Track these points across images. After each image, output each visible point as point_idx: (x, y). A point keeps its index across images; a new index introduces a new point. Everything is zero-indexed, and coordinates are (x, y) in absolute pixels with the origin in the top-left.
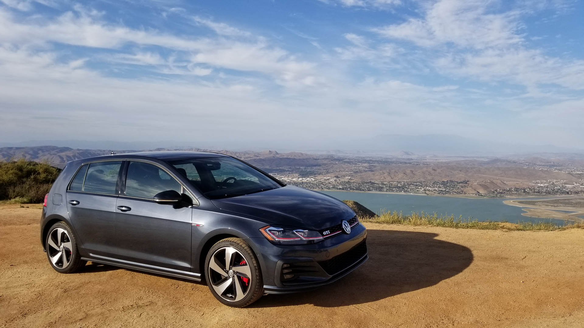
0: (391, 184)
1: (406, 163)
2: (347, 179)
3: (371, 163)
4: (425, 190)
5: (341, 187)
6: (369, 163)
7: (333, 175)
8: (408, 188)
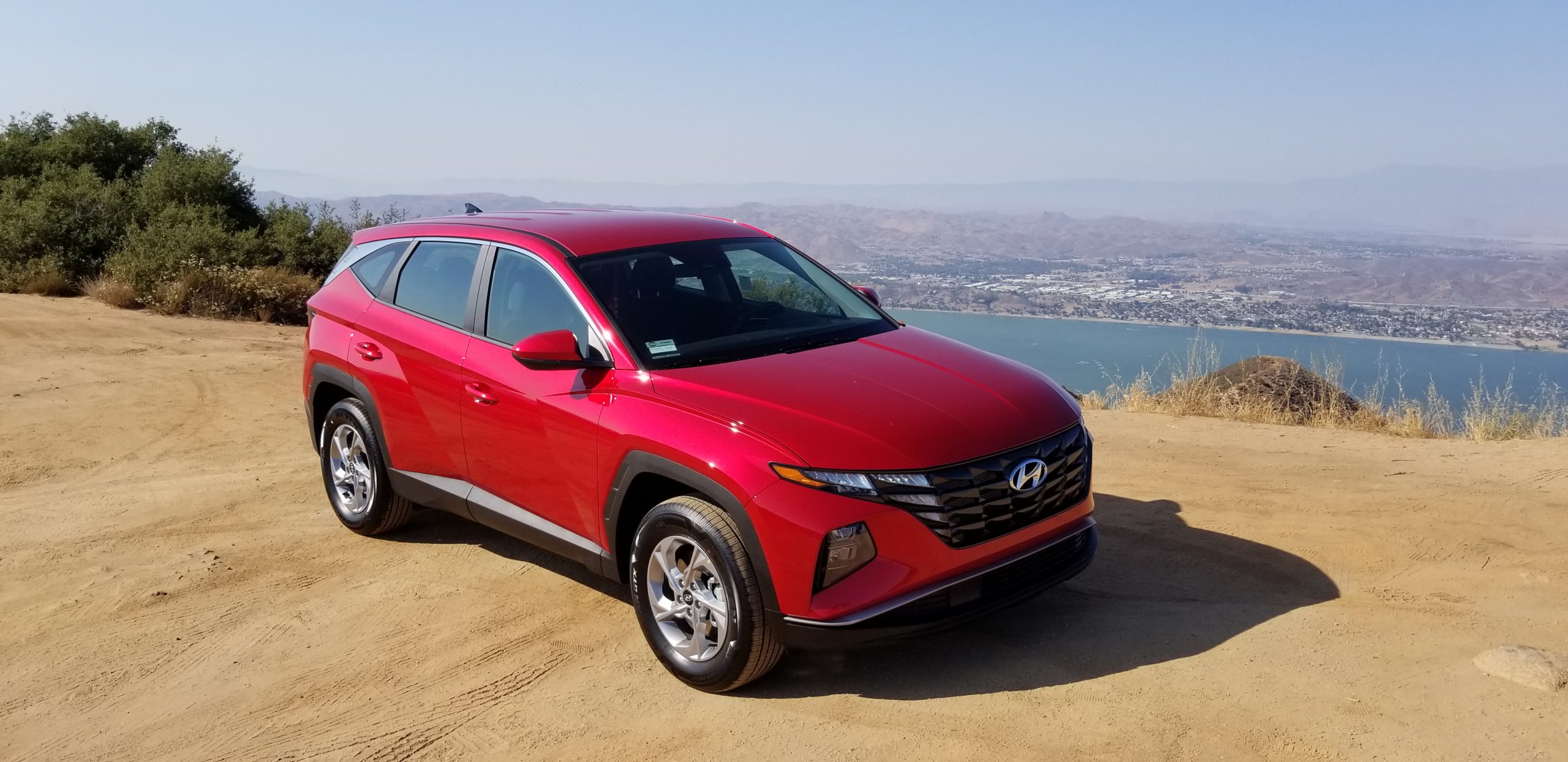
0: (1410, 313)
1: (1462, 252)
2: (1272, 295)
3: (1352, 251)
4: (1517, 335)
5: (1253, 320)
6: (1346, 250)
7: (1231, 285)
8: (1464, 326)
